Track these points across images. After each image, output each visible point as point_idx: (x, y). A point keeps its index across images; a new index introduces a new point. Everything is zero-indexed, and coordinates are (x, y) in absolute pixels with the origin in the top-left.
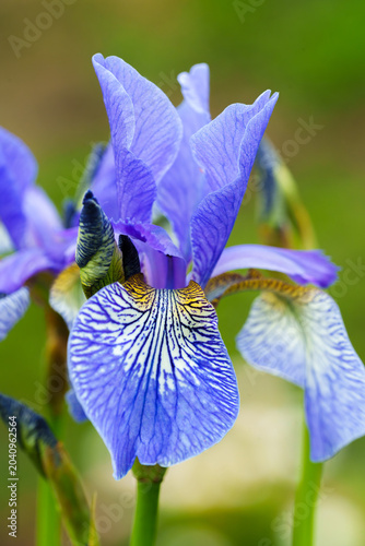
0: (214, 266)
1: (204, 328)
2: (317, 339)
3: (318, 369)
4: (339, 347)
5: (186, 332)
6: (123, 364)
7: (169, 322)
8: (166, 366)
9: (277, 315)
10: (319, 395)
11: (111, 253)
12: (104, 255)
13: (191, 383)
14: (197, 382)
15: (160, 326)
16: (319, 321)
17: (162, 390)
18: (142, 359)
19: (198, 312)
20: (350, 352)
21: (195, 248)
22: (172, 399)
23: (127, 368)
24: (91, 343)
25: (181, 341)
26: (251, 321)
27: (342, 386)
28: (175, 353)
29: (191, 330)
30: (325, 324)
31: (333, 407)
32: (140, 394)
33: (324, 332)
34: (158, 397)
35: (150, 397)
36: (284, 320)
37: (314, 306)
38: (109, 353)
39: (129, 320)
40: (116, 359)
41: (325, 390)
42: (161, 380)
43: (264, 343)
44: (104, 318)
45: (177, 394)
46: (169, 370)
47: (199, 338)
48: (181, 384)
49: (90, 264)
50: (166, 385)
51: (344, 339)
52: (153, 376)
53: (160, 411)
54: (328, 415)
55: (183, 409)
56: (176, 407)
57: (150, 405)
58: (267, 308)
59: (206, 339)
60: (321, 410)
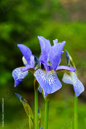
0: (56, 68)
1: (55, 76)
2: (73, 79)
3: (74, 83)
4: (77, 80)
5: (52, 76)
6: (43, 80)
7: (49, 74)
8: (49, 81)
9: (67, 76)
10: (75, 87)
11: (39, 65)
12: (38, 65)
13: (54, 83)
14: (55, 82)
15: (48, 75)
16: (73, 76)
17: (49, 84)
18: (46, 80)
19: (53, 73)
20: (78, 80)
21: (53, 65)
22: (51, 85)
23: (44, 81)
24: (38, 76)
25: (51, 77)
26: (64, 77)
27: (78, 85)
28: (51, 79)
29: (53, 76)
30: (74, 77)
31: (78, 88)
32: (46, 85)
33: (74, 78)
34: (49, 85)
35: (48, 85)
36: (69, 76)
37: (72, 74)
38: (41, 78)
39: (43, 74)
40: (42, 79)
41: (76, 86)
42: (49, 83)
43: (66, 80)
44: (39, 73)
45: (52, 84)
46: (50, 81)
47: (54, 77)
48: (52, 83)
49: (36, 67)
50: (50, 83)
51: (77, 79)
52: (48, 82)
53: (50, 87)
54: (77, 90)
55: (53, 86)
56: (52, 86)
57: (48, 87)
58: (66, 75)
59: (55, 78)
60: (76, 89)
